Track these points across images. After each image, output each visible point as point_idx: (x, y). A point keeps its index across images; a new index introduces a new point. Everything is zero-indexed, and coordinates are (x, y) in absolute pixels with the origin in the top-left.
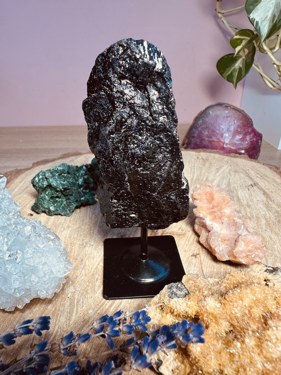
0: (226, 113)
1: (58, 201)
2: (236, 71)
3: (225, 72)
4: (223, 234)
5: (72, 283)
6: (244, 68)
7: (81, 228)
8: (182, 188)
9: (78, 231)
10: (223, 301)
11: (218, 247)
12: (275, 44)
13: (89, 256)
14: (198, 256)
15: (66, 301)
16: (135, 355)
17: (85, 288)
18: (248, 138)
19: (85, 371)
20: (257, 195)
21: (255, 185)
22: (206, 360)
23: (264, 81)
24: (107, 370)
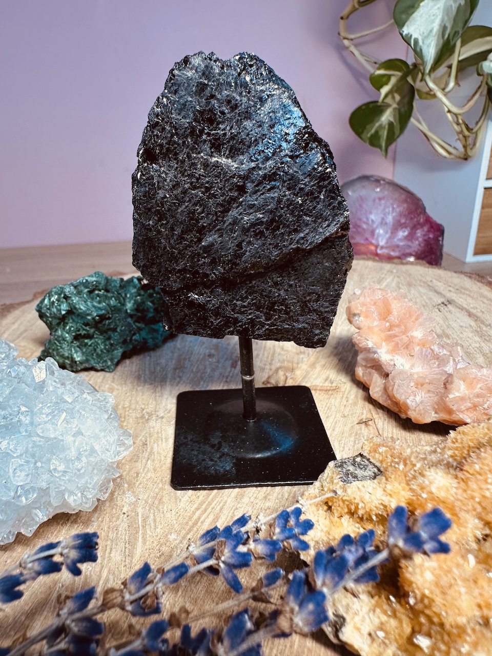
0: (377, 192)
1: (89, 344)
2: (385, 128)
3: (365, 132)
4: (417, 373)
5: (129, 485)
6: (398, 123)
7: (137, 390)
9: (132, 396)
10: (460, 474)
11: (412, 398)
13: (158, 437)
14: (370, 423)
15: (120, 520)
16: (299, 594)
17: (157, 494)
18: (419, 233)
19: (180, 649)
20: (458, 318)
21: (450, 302)
22: (448, 598)
23: (430, 146)
24: (236, 636)
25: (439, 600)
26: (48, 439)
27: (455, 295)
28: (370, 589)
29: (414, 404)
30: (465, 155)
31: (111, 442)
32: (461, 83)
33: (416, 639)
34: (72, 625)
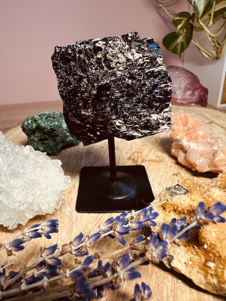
0: (177, 74)
1: (46, 143)
2: (179, 44)
3: (170, 46)
4: (200, 150)
5: (68, 204)
6: (186, 42)
14: (178, 175)
15: (65, 219)
16: (155, 243)
19: (98, 271)
20: (217, 129)
21: (212, 122)
22: (223, 244)
23: (200, 53)
24: (125, 262)
25: (218, 245)
26: (32, 180)
27: (214, 119)
28: (185, 243)
29: (199, 164)
30: (217, 57)
31: (61, 181)
32: (215, 23)
33: (208, 264)
34: (48, 260)
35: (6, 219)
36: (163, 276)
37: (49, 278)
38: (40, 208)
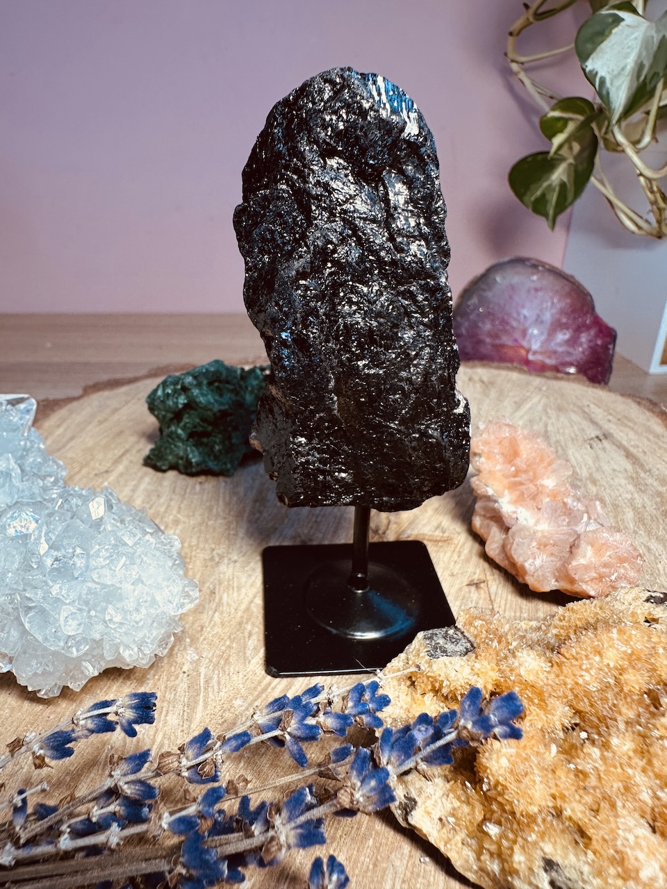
0: (534, 281)
2: (554, 190)
3: (529, 193)
4: (542, 531)
5: (192, 640)
6: (573, 186)
7: (207, 525)
8: (455, 411)
9: (200, 531)
10: (555, 658)
11: (531, 561)
12: (640, 132)
13: (229, 585)
14: (482, 585)
15: (180, 679)
16: (363, 770)
17: (223, 653)
18: (584, 338)
19: (237, 821)
20: (612, 459)
21: (606, 436)
22: (523, 786)
23: (615, 216)
24: (294, 808)
25: (512, 787)
26: (104, 586)
27: (614, 427)
28: (447, 773)
29: (532, 568)
30: (659, 232)
31: (175, 593)
33: (486, 826)
34: (125, 787)
35: (35, 674)
36: (392, 843)
37: (123, 828)
38: (119, 653)
